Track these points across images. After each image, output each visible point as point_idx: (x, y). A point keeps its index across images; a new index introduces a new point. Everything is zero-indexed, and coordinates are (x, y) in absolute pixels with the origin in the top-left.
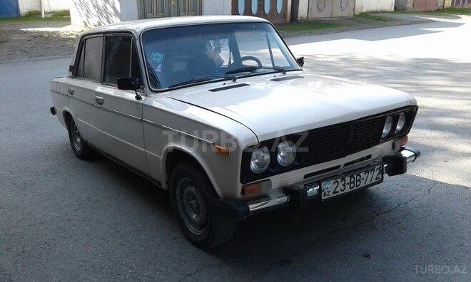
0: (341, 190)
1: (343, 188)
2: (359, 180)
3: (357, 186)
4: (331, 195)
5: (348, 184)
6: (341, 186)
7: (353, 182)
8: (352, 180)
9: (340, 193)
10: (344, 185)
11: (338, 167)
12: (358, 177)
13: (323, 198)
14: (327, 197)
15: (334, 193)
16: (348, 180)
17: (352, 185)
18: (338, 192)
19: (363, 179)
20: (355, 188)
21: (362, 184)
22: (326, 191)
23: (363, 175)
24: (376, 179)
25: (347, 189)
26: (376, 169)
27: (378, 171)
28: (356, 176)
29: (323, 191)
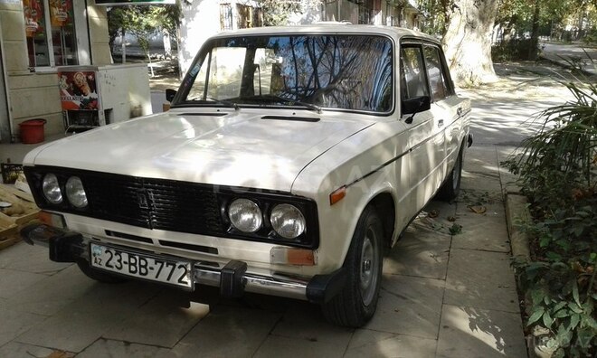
0: (116, 267)
1: (119, 265)
2: (145, 267)
3: (141, 273)
4: (104, 266)
5: (125, 263)
6: (115, 260)
7: (135, 265)
8: (133, 261)
9: (115, 270)
10: (120, 261)
12: (143, 263)
13: (94, 264)
14: (99, 266)
15: (107, 265)
16: (125, 256)
17: (133, 268)
18: (111, 267)
19: (152, 269)
21: (151, 276)
22: (98, 257)
23: (151, 262)
24: (180, 281)
25: (125, 270)
26: (178, 265)
27: (183, 270)
28: (137, 258)
29: (94, 255)
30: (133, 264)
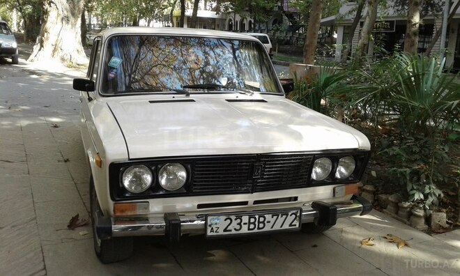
0: (235, 229)
1: (238, 227)
2: (263, 222)
3: (259, 228)
4: (221, 232)
5: (245, 224)
6: (235, 224)
7: (254, 223)
8: (252, 220)
9: (234, 232)
10: (240, 224)
11: (246, 203)
12: (262, 219)
13: (209, 233)
14: (214, 234)
15: (225, 230)
16: (245, 219)
17: (252, 226)
18: (230, 231)
19: (269, 222)
20: (256, 230)
21: (268, 228)
22: (214, 227)
23: (268, 217)
24: (291, 225)
25: (245, 230)
26: (290, 214)
27: (294, 216)
28: (257, 217)
29: (210, 226)
30: (252, 223)
